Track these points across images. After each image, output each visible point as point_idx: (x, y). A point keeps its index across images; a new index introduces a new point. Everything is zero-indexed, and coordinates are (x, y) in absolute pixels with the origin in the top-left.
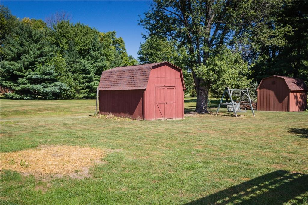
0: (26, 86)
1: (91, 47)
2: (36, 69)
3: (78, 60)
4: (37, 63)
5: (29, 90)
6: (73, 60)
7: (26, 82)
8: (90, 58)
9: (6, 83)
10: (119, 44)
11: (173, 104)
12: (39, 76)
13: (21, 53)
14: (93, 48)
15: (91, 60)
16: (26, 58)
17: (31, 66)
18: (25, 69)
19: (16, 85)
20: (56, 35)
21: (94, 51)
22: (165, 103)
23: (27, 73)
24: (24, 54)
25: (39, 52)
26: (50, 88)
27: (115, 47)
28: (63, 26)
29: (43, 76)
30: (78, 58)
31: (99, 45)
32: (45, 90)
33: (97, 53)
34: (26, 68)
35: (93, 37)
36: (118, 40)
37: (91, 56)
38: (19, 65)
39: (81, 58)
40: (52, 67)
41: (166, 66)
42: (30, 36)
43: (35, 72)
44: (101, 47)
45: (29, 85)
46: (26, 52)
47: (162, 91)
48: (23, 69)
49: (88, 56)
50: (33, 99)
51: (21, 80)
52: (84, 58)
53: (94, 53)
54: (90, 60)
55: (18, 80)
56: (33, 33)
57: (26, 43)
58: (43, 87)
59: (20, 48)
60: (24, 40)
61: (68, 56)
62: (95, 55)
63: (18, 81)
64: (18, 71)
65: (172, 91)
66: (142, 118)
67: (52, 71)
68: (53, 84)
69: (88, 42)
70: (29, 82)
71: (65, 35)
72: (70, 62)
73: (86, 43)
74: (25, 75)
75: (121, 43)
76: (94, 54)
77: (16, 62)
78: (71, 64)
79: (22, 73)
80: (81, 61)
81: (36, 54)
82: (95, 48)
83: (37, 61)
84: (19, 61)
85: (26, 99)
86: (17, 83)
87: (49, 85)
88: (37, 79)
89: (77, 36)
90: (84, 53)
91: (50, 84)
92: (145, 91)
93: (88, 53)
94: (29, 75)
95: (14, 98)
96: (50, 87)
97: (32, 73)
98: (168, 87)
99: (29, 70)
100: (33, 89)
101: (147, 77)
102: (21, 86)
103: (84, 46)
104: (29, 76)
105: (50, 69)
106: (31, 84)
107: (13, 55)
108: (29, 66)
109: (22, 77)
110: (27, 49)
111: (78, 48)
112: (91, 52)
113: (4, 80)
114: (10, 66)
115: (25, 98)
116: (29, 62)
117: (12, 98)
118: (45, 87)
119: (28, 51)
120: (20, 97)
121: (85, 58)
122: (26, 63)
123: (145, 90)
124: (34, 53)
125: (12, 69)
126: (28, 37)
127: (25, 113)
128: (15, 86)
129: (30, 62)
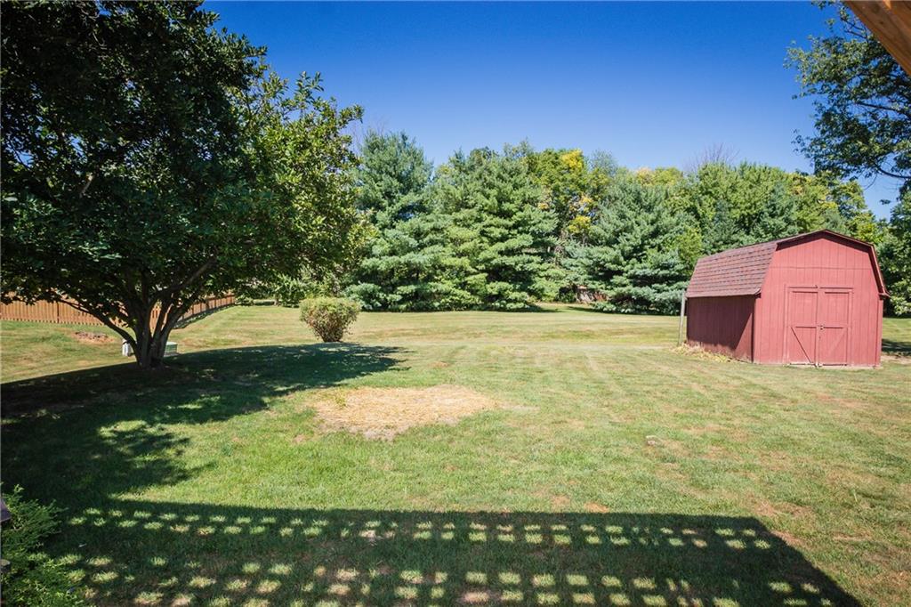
0: (624, 289)
1: (765, 210)
2: (645, 259)
3: (734, 237)
4: (647, 247)
5: (630, 295)
6: (723, 237)
7: (625, 282)
8: (761, 232)
9: (594, 284)
10: (848, 196)
11: (844, 330)
12: (649, 272)
13: (621, 231)
14: (771, 210)
15: (764, 236)
16: (628, 240)
17: (637, 253)
18: (625, 260)
19: (609, 287)
20: (694, 193)
21: (772, 216)
22: (818, 328)
23: (629, 266)
24: (624, 233)
25: (652, 229)
26: (667, 294)
27: (838, 203)
28: (707, 174)
29: (656, 272)
30: (735, 233)
31: (784, 204)
32: (659, 296)
33: (779, 221)
34: (628, 258)
35: (770, 188)
36: (845, 188)
37: (764, 227)
38: (615, 253)
39: (743, 233)
40: (673, 254)
41: (823, 242)
42: (638, 200)
43: (643, 265)
44: (790, 207)
45: (630, 287)
46: (627, 229)
47: (808, 300)
48: (622, 259)
49: (759, 228)
50: (637, 312)
51: (617, 279)
52: (748, 233)
53: (770, 222)
54: (761, 236)
55: (612, 278)
56: (644, 194)
57: (629, 213)
58: (654, 291)
59: (618, 222)
60: (625, 209)
61: (715, 230)
62: (774, 225)
63: (612, 281)
64: (613, 263)
65: (841, 298)
66: (750, 357)
67: (672, 261)
68: (675, 286)
69: (757, 199)
70: (631, 282)
71: (710, 190)
72: (718, 242)
73: (753, 202)
74: (625, 269)
75: (854, 192)
76: (772, 223)
77: (611, 247)
78: (719, 247)
79: (619, 267)
80: (741, 239)
81: (645, 232)
82: (774, 209)
83: (649, 244)
84: (615, 246)
85: (624, 313)
86: (611, 284)
87: (666, 288)
88: (645, 277)
89: (734, 191)
90: (750, 222)
91: (669, 285)
92: (758, 300)
93: (759, 221)
94: (632, 269)
95: (605, 309)
96: (668, 291)
97: (639, 265)
98: (827, 290)
99: (631, 261)
100: (636, 294)
101: (765, 266)
102: (616, 289)
103: (750, 208)
104: (631, 272)
105: (669, 257)
106: (634, 286)
107: (608, 236)
108: (633, 253)
109: (620, 273)
110: (630, 224)
111: (736, 214)
112: (765, 220)
113: (590, 279)
114: (600, 255)
115: (623, 310)
116: (632, 246)
117: (601, 311)
118: (659, 291)
119: (632, 228)
120: (614, 309)
121: (751, 232)
122: (628, 248)
123: (759, 295)
124: (642, 230)
125: (604, 260)
126: (634, 202)
127: (588, 336)
128: (606, 289)
129: (635, 247)
